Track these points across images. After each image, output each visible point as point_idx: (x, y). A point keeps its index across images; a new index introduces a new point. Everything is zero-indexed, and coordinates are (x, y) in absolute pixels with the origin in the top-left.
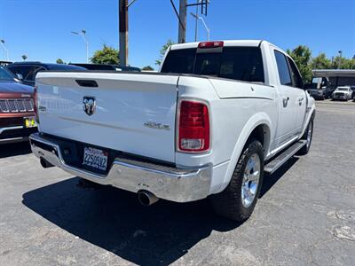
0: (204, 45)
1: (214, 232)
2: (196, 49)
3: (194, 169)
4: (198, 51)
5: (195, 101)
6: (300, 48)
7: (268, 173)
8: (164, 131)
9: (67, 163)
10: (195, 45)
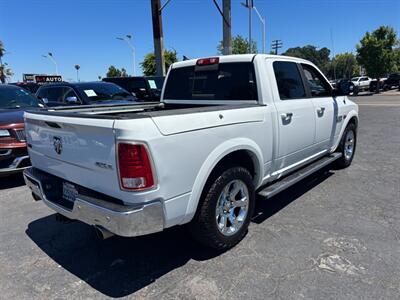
0: (202, 62)
1: (192, 261)
2: (193, 67)
3: (139, 205)
4: (196, 69)
5: (134, 143)
6: (381, 29)
7: (265, 197)
8: (109, 170)
9: (47, 198)
10: (192, 62)
